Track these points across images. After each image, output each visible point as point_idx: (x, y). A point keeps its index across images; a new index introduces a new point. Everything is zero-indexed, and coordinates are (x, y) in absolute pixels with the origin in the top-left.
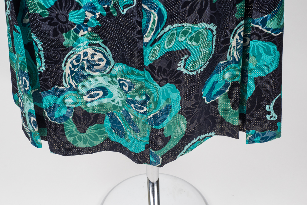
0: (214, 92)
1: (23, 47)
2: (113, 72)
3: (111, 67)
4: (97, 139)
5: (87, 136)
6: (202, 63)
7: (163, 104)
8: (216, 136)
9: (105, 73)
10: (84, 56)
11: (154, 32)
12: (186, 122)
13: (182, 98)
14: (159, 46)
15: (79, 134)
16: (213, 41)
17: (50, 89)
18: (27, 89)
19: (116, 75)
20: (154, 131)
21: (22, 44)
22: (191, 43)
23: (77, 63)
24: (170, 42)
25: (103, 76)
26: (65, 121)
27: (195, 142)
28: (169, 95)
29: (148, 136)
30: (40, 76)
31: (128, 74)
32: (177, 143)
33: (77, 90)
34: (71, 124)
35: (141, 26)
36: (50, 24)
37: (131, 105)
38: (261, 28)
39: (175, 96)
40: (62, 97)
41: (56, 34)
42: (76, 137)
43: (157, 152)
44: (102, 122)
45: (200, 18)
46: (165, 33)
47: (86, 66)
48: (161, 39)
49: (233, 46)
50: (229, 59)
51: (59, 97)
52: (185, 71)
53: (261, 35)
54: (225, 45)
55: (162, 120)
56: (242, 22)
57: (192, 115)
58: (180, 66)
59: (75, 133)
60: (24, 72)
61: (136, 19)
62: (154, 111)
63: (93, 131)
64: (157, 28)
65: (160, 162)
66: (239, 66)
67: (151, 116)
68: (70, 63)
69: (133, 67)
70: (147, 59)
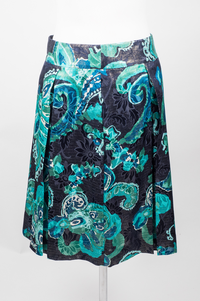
0: (139, 224)
1: (43, 194)
2: (87, 209)
3: (86, 206)
4: (74, 251)
5: (69, 248)
6: (132, 204)
7: (112, 225)
8: (142, 253)
9: (83, 209)
10: (74, 199)
11: (109, 185)
12: (124, 239)
13: (122, 224)
14: (111, 192)
15: (65, 246)
16: (137, 193)
17: (53, 217)
18: (41, 217)
19: (88, 210)
20: (107, 241)
21: (43, 192)
22: (126, 193)
23: (70, 203)
24: (116, 191)
25: (81, 211)
26: (59, 237)
27: (129, 255)
28: (115, 220)
29: (104, 246)
30: (49, 210)
31: (95, 208)
32: (119, 252)
33: (67, 218)
34: (62, 239)
35: (103, 182)
36: (59, 181)
37: (95, 226)
38: (160, 187)
39: (119, 222)
40: (59, 222)
41: (61, 186)
42: (64, 248)
43: (108, 255)
44: (78, 240)
45: (131, 181)
46: (114, 186)
47: (74, 205)
48: (112, 189)
49: (148, 197)
50: (146, 204)
51: (58, 222)
52: (123, 208)
53: (161, 191)
54: (144, 197)
55: (112, 234)
56: (152, 185)
57: (128, 235)
58: (121, 205)
59: (63, 245)
60: (41, 207)
61: (101, 179)
62: (108, 229)
63: (73, 245)
64: (111, 183)
65: (110, 263)
66: (152, 208)
67: (106, 232)
68: (66, 202)
69: (98, 204)
70: (105, 199)
